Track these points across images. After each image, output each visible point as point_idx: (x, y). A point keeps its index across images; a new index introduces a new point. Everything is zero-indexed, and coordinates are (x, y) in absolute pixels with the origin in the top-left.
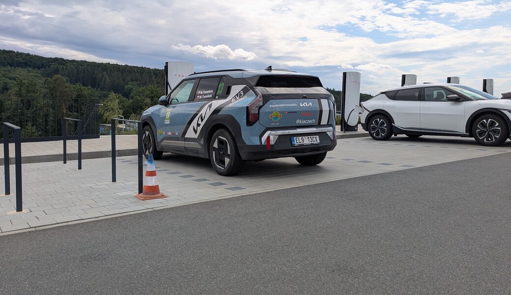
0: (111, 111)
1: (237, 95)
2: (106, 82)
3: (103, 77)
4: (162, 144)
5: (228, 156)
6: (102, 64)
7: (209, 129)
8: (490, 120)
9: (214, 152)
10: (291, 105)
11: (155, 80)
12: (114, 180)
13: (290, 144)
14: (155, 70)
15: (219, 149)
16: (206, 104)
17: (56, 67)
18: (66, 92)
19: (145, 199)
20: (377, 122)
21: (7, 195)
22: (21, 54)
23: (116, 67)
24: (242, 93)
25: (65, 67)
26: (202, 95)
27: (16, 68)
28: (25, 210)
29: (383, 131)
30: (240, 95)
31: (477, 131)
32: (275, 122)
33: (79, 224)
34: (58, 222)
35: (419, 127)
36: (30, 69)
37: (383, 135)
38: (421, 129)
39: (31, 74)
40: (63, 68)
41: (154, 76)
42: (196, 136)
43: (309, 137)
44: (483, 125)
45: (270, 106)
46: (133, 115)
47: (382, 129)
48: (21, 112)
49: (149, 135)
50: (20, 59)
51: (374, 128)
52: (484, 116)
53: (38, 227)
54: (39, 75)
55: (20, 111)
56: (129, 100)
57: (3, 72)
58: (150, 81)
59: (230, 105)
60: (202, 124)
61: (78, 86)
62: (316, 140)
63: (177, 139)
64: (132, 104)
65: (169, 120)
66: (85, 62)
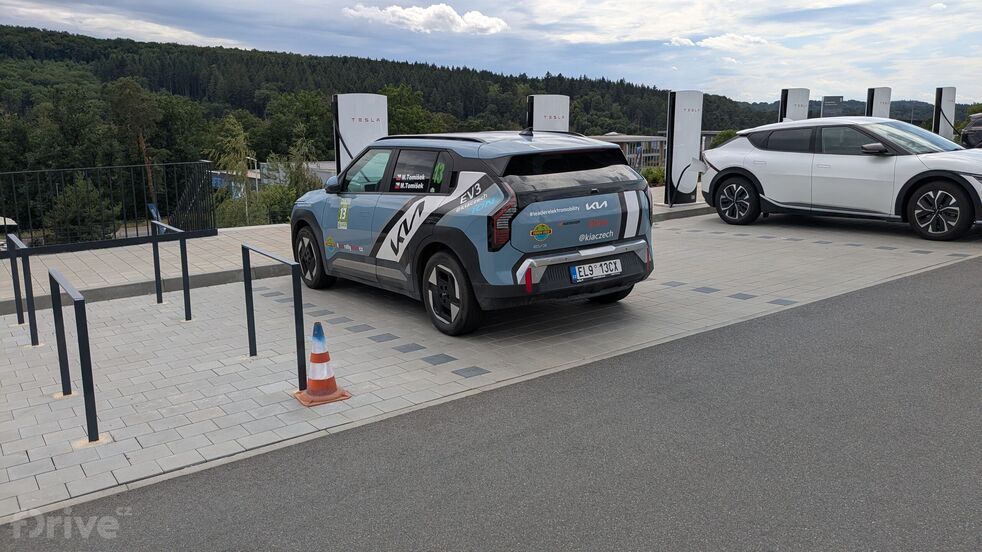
0: (232, 154)
1: (470, 190)
2: (219, 85)
3: (211, 74)
4: (334, 263)
5: (457, 302)
6: (208, 48)
7: (420, 249)
8: (940, 192)
9: (430, 291)
10: (570, 209)
11: (310, 78)
12: (253, 352)
13: (567, 280)
14: (311, 58)
15: (440, 287)
16: (414, 200)
17: (120, 57)
18: (144, 109)
19: (311, 404)
20: (731, 191)
21: (67, 396)
22: (52, 34)
23: (234, 53)
24: (479, 188)
25: (137, 57)
26: (405, 182)
27: (45, 61)
28: (103, 438)
29: (743, 208)
30: (476, 191)
31: (917, 212)
32: (540, 243)
33: (201, 472)
34: (166, 470)
35: (808, 201)
36: (71, 63)
37: (743, 215)
38: (812, 206)
39: (71, 73)
40: (134, 59)
41: (309, 71)
42: (397, 258)
43: (603, 263)
44: (928, 201)
45: (531, 214)
46: (273, 155)
47: (740, 204)
48: (62, 151)
49: (309, 244)
50: (51, 45)
51: (726, 203)
52: (929, 185)
53: (133, 481)
54: (89, 73)
55: (59, 148)
56: (263, 120)
57: (20, 71)
58: (302, 80)
59: (458, 210)
60: (408, 239)
61: (164, 96)
62: (616, 268)
63: (361, 258)
64: (270, 129)
65: (345, 223)
66: (175, 45)
